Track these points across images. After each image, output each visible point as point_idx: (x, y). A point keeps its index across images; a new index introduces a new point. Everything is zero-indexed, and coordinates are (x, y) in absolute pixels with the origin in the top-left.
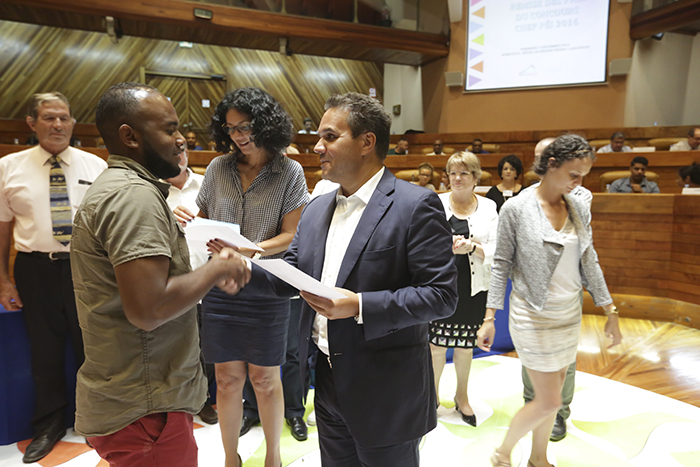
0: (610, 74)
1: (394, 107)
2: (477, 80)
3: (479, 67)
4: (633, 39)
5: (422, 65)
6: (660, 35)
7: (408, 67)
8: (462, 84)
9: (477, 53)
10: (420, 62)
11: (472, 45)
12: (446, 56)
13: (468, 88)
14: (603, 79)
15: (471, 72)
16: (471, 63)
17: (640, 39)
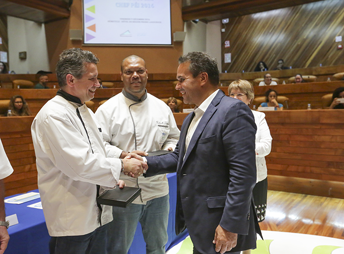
0: (174, 40)
1: (20, 53)
2: (92, 37)
3: (93, 28)
4: (184, 21)
5: (46, 23)
6: (197, 20)
7: (31, 23)
8: (81, 39)
9: (91, 19)
10: (43, 21)
11: (87, 12)
12: (68, 18)
13: (85, 42)
14: (170, 43)
15: (87, 31)
16: (87, 24)
17: (187, 21)
